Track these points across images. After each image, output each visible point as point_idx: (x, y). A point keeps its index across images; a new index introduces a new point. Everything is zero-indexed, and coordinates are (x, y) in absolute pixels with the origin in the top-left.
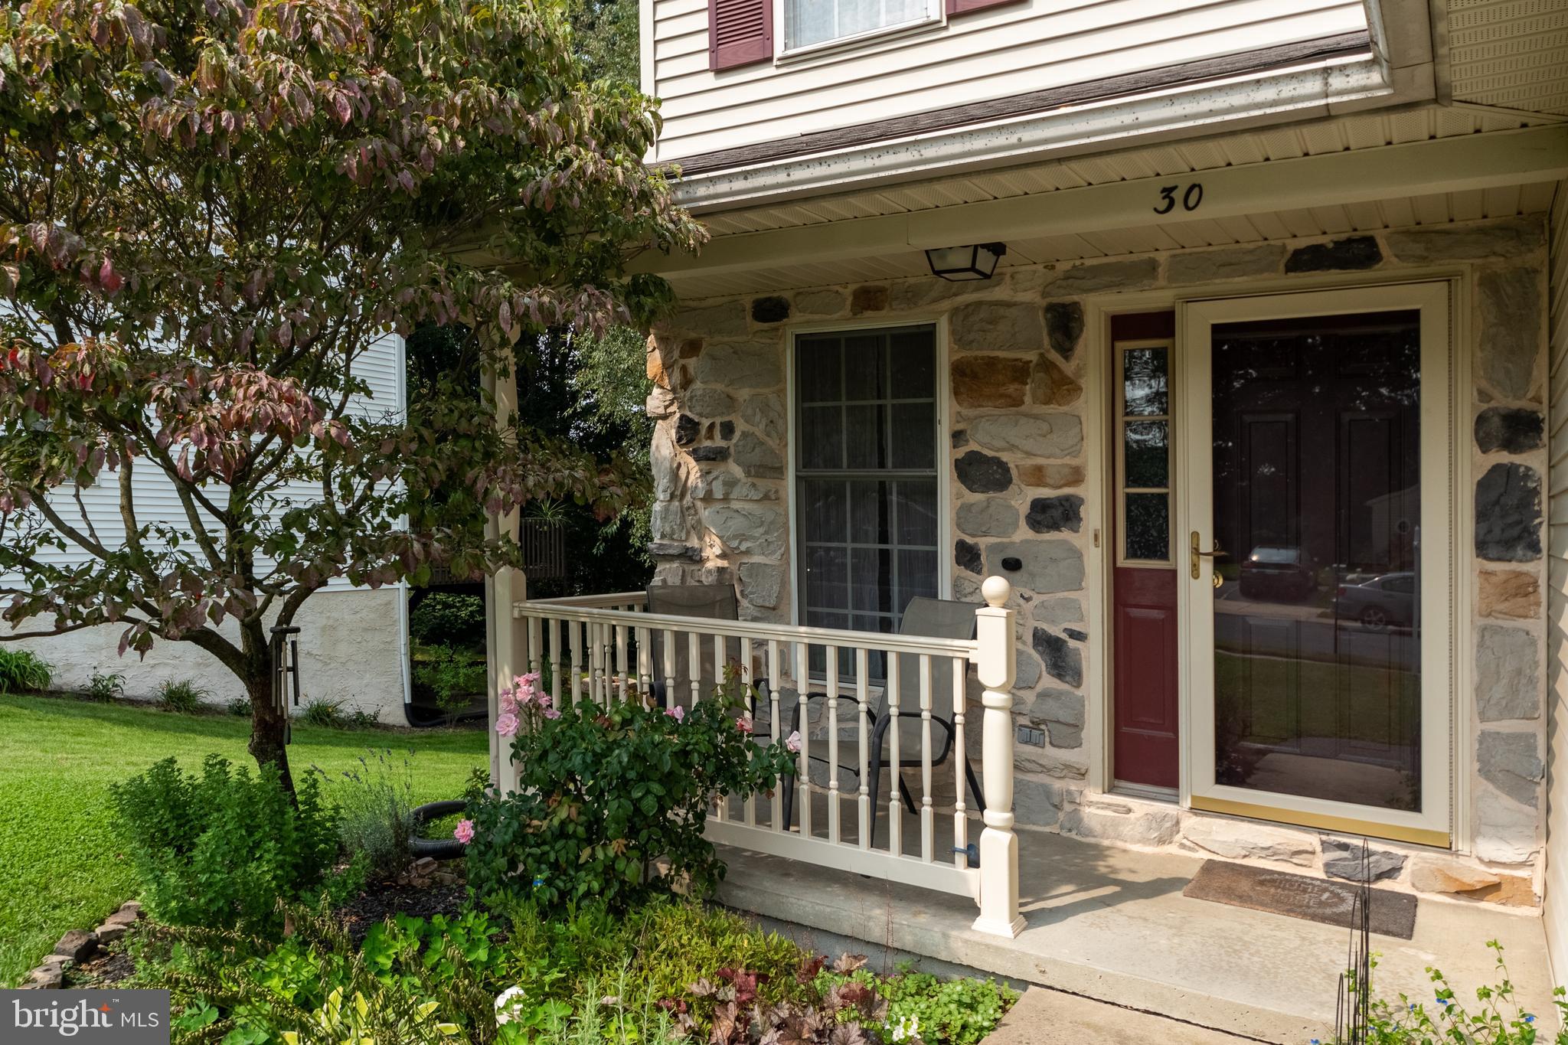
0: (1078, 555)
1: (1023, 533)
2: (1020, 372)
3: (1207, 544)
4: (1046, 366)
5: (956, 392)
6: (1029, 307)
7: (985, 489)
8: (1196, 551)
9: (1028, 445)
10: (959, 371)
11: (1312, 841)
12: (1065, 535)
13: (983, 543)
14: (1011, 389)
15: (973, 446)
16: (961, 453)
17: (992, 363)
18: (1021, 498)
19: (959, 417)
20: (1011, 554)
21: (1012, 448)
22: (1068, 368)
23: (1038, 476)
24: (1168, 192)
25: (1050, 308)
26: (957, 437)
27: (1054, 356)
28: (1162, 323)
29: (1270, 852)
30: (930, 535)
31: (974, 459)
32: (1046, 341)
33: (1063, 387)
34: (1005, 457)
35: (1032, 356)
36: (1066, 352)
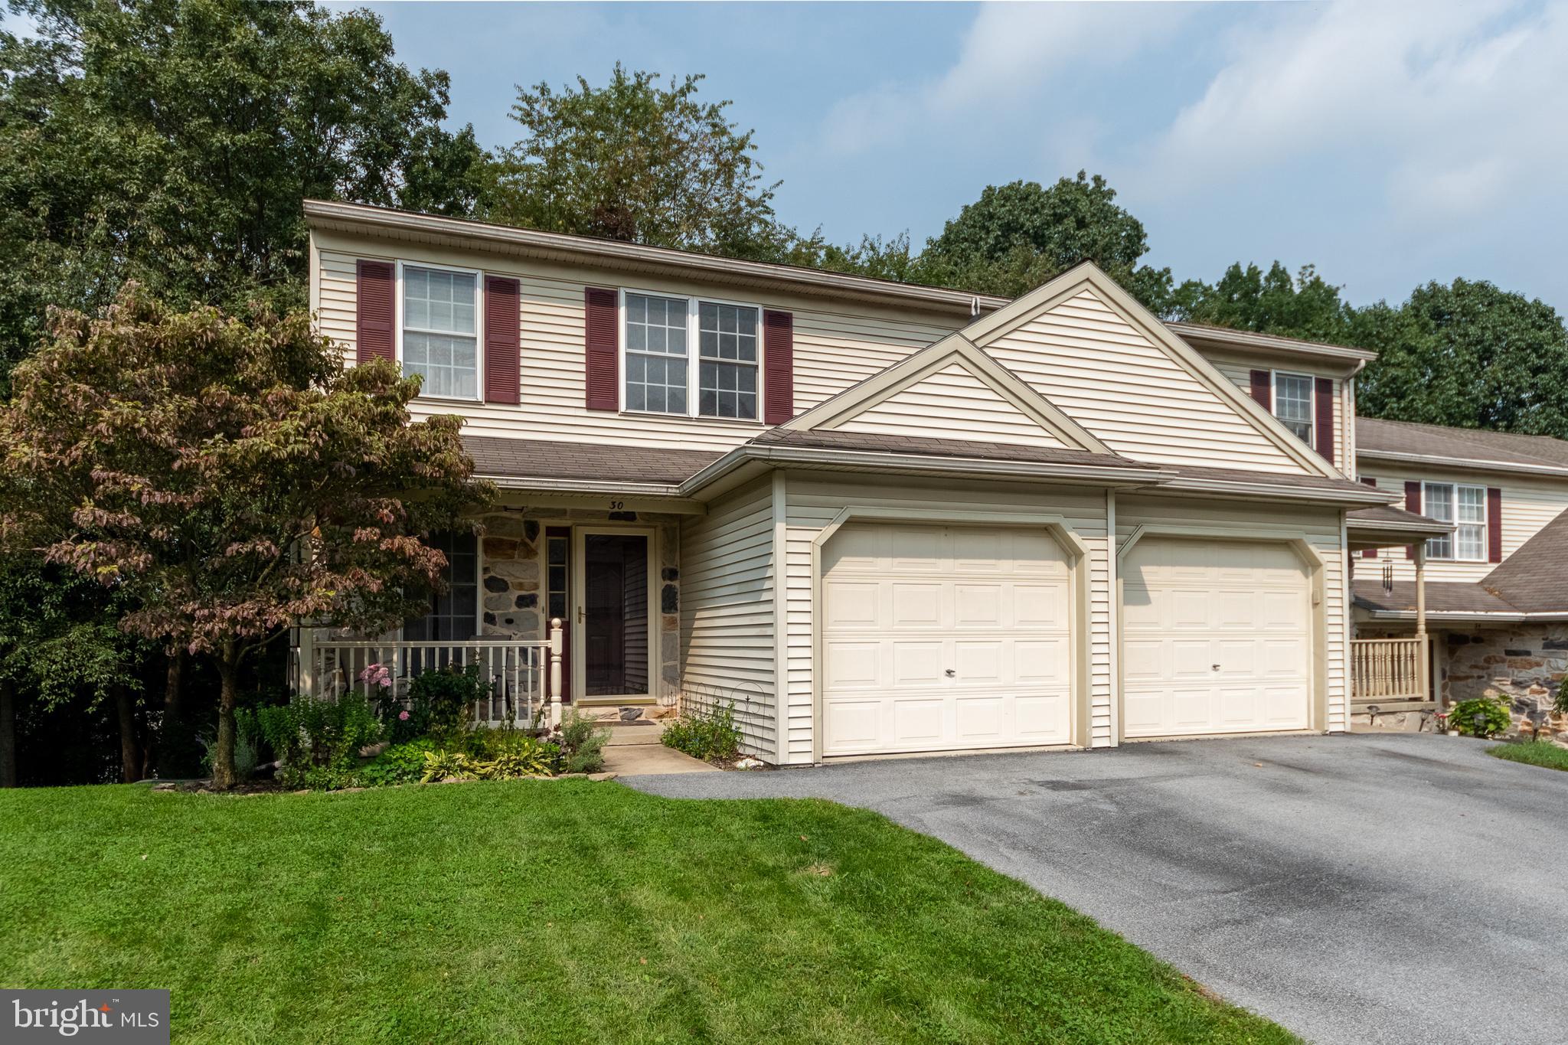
0: (536, 616)
1: (514, 609)
2: (513, 546)
3: (583, 611)
4: (525, 544)
5: (486, 552)
6: (518, 521)
7: (498, 591)
8: (580, 613)
9: (518, 574)
10: (486, 543)
11: (616, 709)
12: (531, 609)
13: (496, 613)
14: (510, 552)
15: (492, 574)
16: (487, 576)
17: (501, 541)
18: (514, 595)
19: (485, 562)
20: (510, 617)
21: (511, 575)
22: (533, 545)
23: (521, 586)
24: (613, 503)
25: (526, 522)
26: (486, 570)
27: (528, 541)
28: (566, 532)
29: (604, 716)
30: (474, 612)
31: (492, 579)
32: (524, 534)
33: (531, 553)
34: (506, 579)
35: (518, 540)
36: (533, 539)
